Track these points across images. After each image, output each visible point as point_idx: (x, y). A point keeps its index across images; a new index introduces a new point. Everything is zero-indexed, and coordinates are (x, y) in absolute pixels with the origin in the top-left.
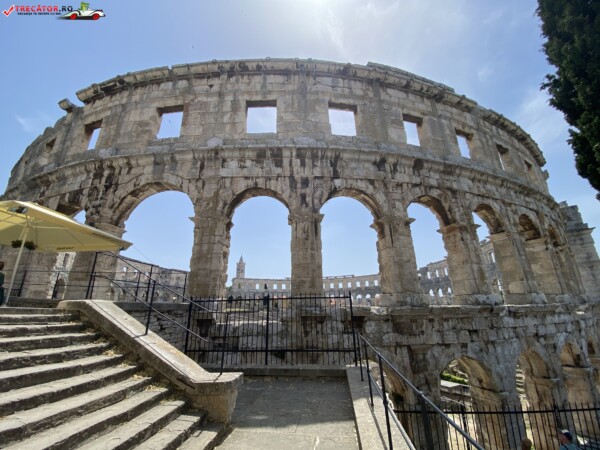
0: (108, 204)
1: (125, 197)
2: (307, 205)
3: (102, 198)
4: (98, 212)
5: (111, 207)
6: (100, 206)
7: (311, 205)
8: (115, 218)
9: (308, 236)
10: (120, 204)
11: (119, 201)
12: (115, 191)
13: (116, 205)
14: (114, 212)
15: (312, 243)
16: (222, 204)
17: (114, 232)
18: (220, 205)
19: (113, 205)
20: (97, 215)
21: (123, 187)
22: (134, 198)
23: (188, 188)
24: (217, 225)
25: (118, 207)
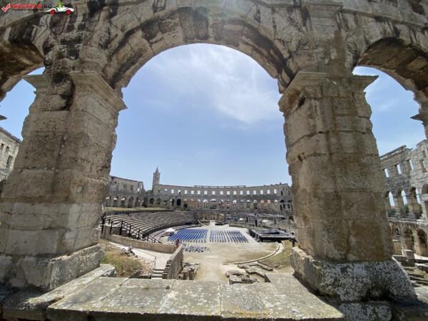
0: (96, 38)
1: (131, 32)
3: (82, 27)
4: (75, 53)
5: (105, 46)
6: (79, 40)
8: (111, 71)
10: (122, 44)
11: (121, 35)
12: (111, 16)
13: (115, 44)
14: (110, 58)
16: (352, 57)
17: (106, 100)
18: (348, 57)
19: (109, 42)
20: (73, 58)
21: (129, 11)
22: (145, 41)
23: (274, 22)
24: (355, 96)
25: (117, 51)
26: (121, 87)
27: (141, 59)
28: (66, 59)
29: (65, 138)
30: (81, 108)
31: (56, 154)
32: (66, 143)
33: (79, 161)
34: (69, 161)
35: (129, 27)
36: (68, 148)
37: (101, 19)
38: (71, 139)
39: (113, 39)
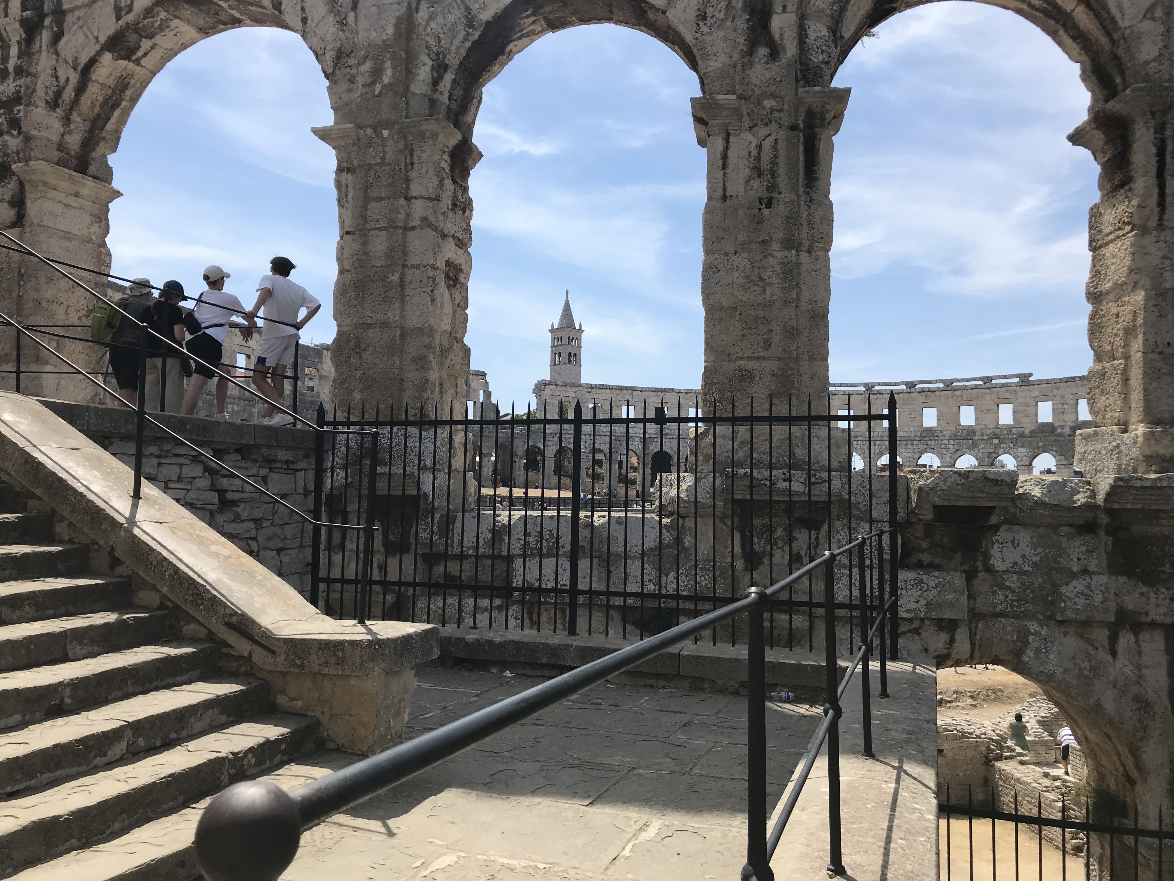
0: (40, 92)
1: (92, 62)
2: (774, 53)
3: (19, 71)
4: (16, 124)
5: (53, 104)
6: (17, 99)
7: (791, 50)
8: (74, 141)
9: (772, 188)
10: (81, 89)
11: (74, 77)
12: (57, 38)
13: (68, 94)
14: (67, 120)
15: (792, 220)
16: (428, 69)
17: (77, 195)
18: (421, 71)
19: (58, 94)
20: (15, 133)
21: (81, 23)
22: (123, 63)
23: (303, 9)
24: (415, 157)
25: (75, 102)
26: (105, 156)
27: (128, 93)
28: (6, 137)
29: (23, 270)
30: (36, 221)
31: (15, 295)
32: (25, 278)
33: (44, 304)
34: (31, 304)
35: (84, 59)
36: (29, 285)
37: (44, 47)
38: (30, 272)
39: (64, 88)
